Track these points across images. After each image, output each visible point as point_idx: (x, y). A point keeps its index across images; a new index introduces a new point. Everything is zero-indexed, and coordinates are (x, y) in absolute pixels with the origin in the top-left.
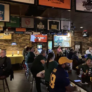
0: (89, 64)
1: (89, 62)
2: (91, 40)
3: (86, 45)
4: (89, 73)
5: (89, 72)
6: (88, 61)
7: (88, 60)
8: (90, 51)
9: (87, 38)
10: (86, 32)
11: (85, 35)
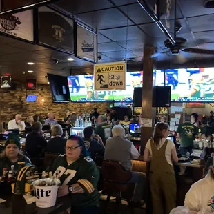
0: (11, 155)
1: (11, 149)
2: (21, 97)
3: (9, 109)
4: (10, 176)
5: (10, 172)
6: (9, 148)
7: (9, 145)
8: (18, 121)
9: (12, 92)
10: (9, 78)
11: (6, 85)
